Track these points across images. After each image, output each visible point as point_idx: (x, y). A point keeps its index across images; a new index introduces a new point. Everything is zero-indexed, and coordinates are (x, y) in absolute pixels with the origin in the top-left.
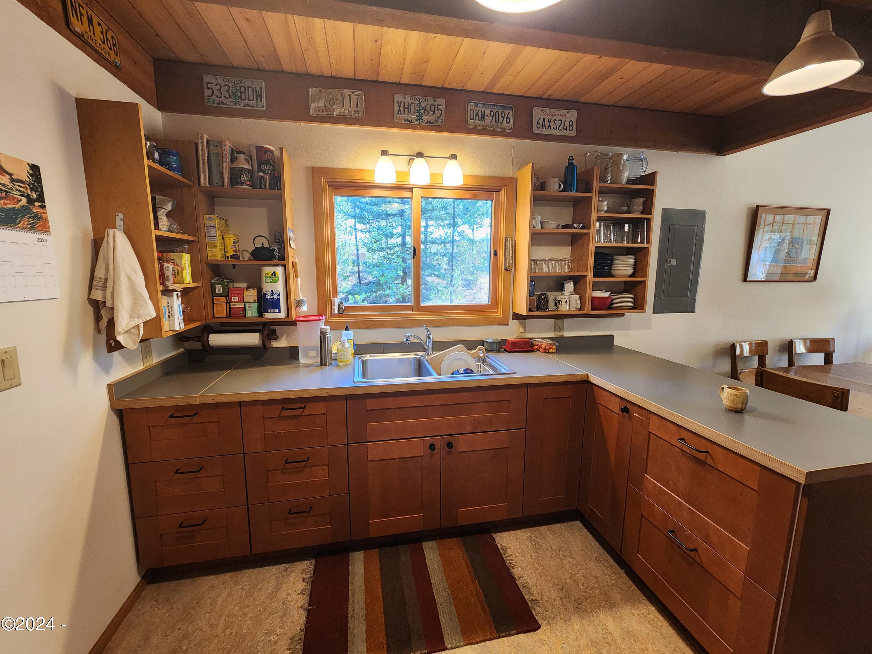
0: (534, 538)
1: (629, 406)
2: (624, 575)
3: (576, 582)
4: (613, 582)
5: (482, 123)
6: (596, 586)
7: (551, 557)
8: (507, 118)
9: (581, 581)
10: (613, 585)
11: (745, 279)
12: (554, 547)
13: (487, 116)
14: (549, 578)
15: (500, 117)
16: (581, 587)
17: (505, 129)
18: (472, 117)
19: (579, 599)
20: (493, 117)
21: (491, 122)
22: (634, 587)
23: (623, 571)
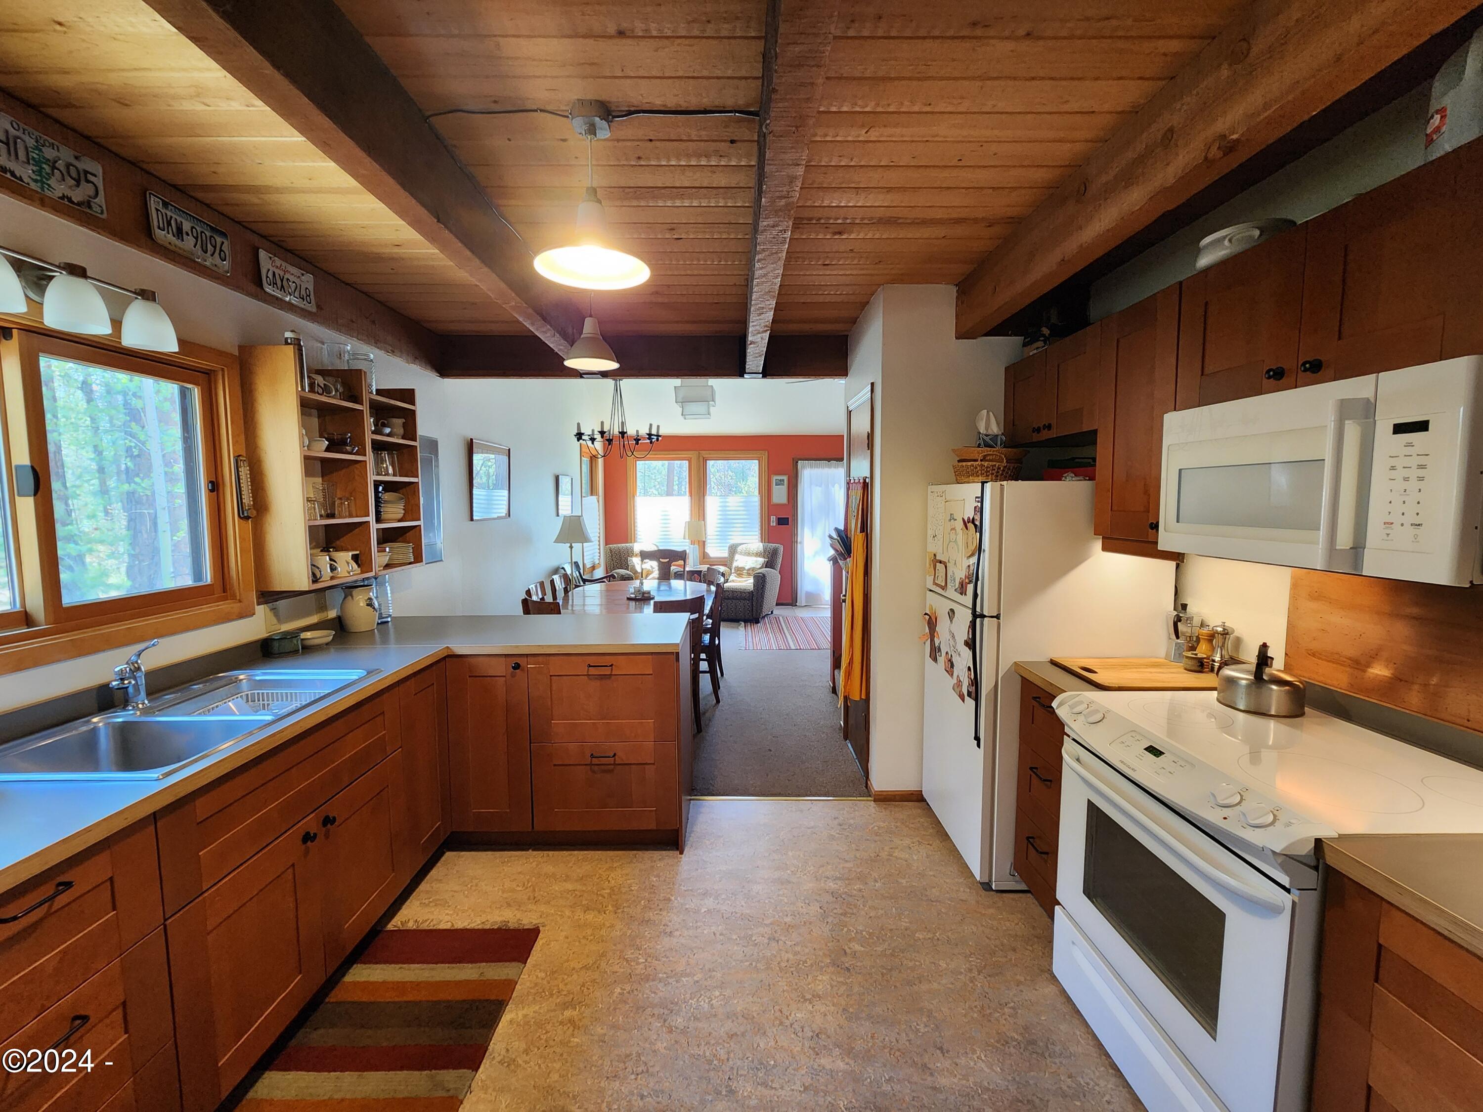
0: (427, 901)
1: (518, 660)
2: (535, 853)
3: (513, 891)
4: (534, 864)
5: (178, 242)
6: (528, 877)
7: (467, 897)
8: (221, 250)
9: (515, 886)
10: (537, 865)
11: (472, 519)
12: (456, 888)
13: (188, 234)
14: (488, 910)
15: (209, 245)
16: (520, 889)
17: (219, 268)
18: (161, 225)
19: (529, 897)
20: (196, 238)
21: (195, 247)
22: (551, 853)
23: (530, 851)
